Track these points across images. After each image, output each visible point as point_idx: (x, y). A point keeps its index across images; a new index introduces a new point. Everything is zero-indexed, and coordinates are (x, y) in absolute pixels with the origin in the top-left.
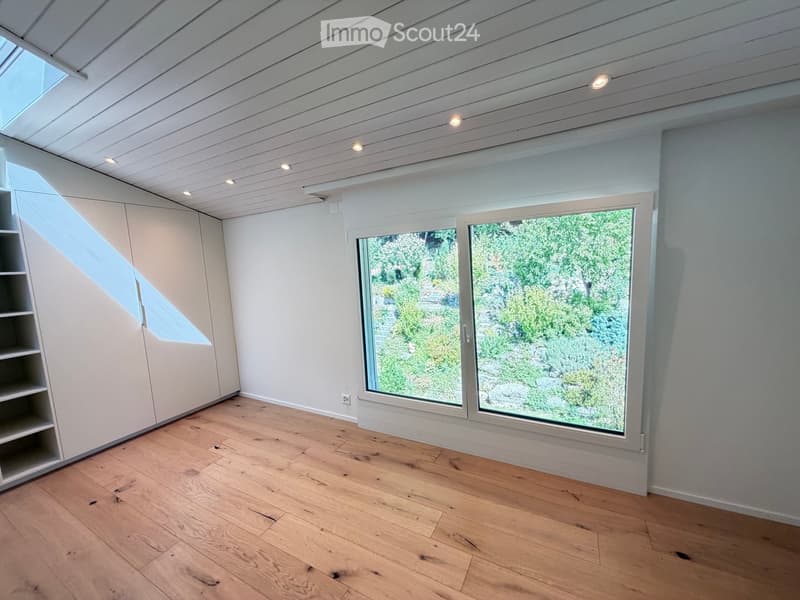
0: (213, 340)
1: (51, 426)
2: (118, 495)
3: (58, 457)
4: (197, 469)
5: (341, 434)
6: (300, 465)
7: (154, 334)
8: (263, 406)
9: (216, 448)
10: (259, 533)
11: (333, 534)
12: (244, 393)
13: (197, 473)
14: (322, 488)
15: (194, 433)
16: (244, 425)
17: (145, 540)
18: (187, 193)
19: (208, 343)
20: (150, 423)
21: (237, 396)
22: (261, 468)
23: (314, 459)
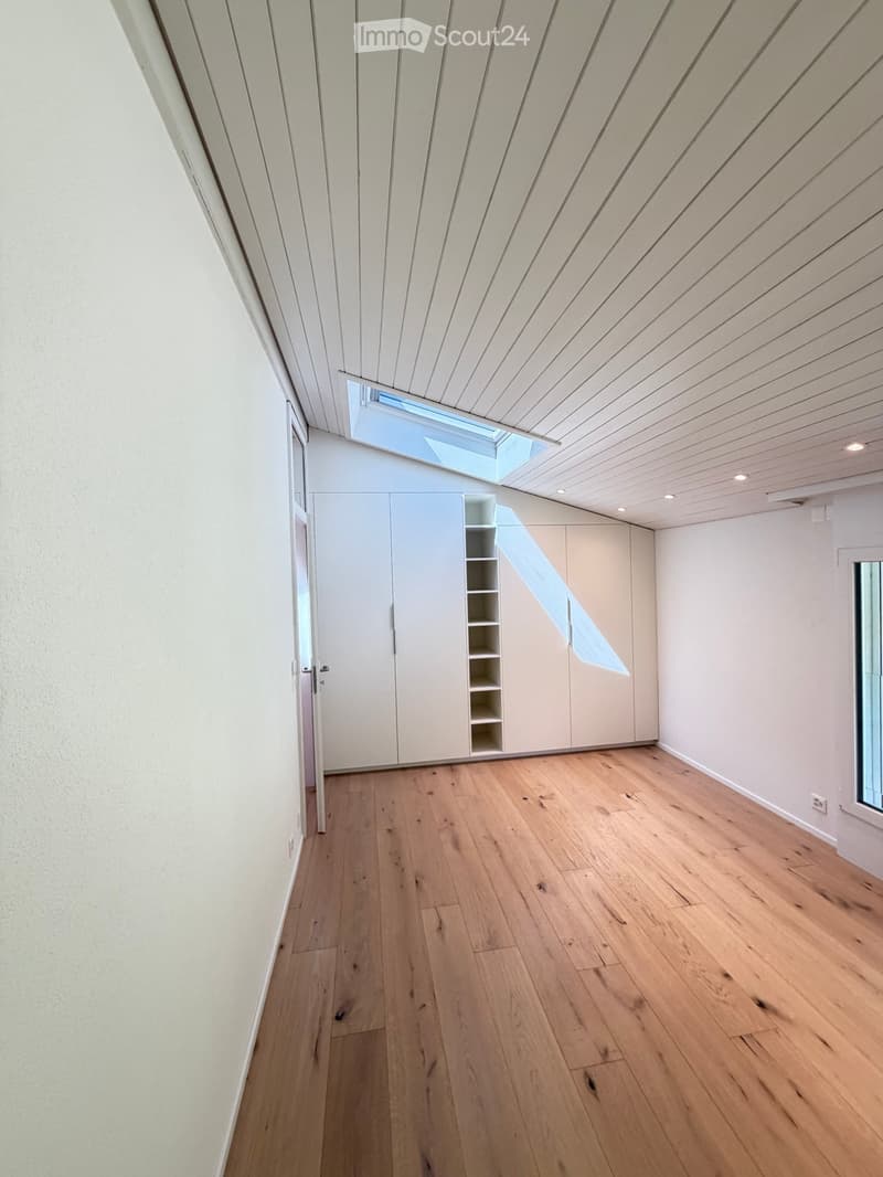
0: (632, 671)
1: (498, 720)
2: (542, 801)
3: (501, 750)
4: (608, 810)
5: (802, 850)
6: (729, 861)
7: (578, 654)
8: (687, 770)
9: (628, 797)
10: (670, 906)
11: (766, 962)
12: (662, 744)
13: (608, 814)
14: (757, 904)
15: (606, 772)
16: (660, 784)
17: (564, 851)
18: (621, 510)
19: (625, 672)
20: (566, 746)
21: (653, 745)
22: (676, 841)
23: (750, 862)
